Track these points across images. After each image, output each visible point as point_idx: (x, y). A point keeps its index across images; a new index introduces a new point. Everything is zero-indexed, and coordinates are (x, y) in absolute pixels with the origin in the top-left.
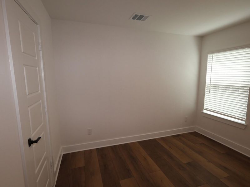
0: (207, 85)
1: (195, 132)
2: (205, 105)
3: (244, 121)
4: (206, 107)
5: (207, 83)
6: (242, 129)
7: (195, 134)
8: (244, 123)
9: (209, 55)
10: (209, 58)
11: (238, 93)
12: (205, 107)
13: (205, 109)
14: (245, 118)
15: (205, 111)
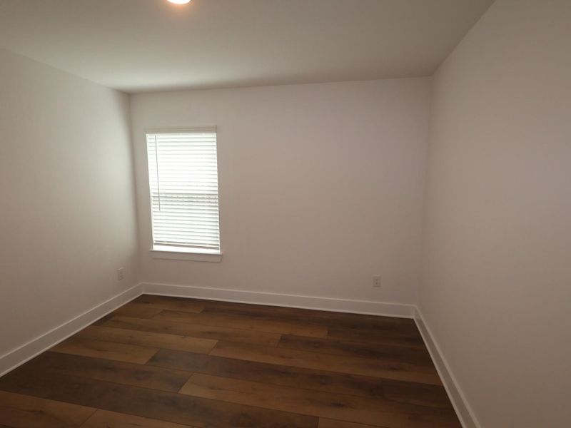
0: (152, 195)
1: (143, 295)
2: (154, 236)
3: (217, 248)
4: (157, 240)
5: (151, 191)
6: (217, 262)
7: (145, 299)
8: (217, 252)
9: (148, 136)
10: (148, 141)
11: (204, 206)
12: (154, 239)
13: (156, 244)
14: (219, 243)
15: (156, 248)
